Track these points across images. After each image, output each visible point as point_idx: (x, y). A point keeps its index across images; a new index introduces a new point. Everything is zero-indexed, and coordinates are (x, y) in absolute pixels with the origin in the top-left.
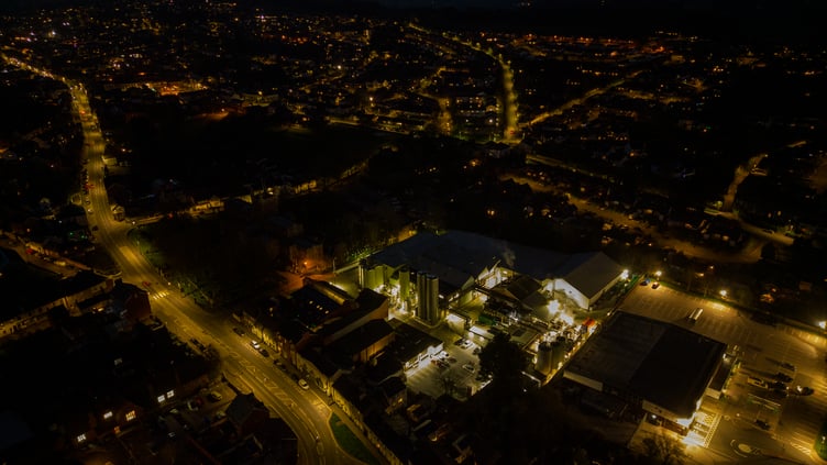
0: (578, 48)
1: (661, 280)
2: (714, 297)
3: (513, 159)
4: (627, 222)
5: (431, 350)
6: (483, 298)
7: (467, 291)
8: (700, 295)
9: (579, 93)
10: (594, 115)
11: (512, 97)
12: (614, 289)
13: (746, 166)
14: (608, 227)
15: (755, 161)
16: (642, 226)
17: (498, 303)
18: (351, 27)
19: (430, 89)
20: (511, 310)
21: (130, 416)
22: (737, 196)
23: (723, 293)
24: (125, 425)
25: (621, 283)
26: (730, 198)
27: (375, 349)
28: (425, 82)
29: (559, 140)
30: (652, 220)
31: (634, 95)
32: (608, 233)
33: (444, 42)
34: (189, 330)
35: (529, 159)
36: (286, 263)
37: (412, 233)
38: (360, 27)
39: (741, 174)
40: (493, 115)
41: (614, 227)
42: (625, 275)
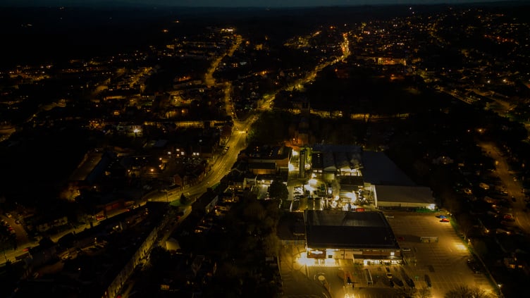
7: (331, 172)
24: (180, 155)
42: (431, 207)
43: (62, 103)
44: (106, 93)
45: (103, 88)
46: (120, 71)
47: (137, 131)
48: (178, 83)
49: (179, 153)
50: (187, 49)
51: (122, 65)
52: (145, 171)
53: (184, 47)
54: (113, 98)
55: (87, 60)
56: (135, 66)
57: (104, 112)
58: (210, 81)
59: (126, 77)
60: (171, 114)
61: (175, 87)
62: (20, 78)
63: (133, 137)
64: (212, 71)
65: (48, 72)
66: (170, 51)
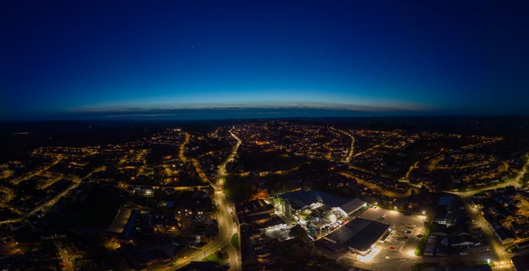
0: (375, 134)
1: (378, 205)
2: (393, 209)
3: (345, 168)
4: (373, 186)
5: (281, 225)
6: (310, 212)
7: (305, 209)
8: (389, 209)
9: (371, 146)
10: (374, 153)
11: (352, 148)
12: (360, 210)
13: (414, 166)
14: (366, 189)
15: (416, 164)
16: (378, 188)
17: (314, 214)
18: (314, 128)
19: (328, 146)
20: (318, 216)
21: (190, 213)
22: (409, 175)
23: (395, 208)
24: (188, 214)
25: (364, 207)
26: (407, 176)
27: (262, 221)
28: (328, 144)
29: (361, 161)
30: (381, 185)
31: (387, 146)
32: (365, 191)
33: (338, 132)
34: (219, 202)
35: (350, 167)
36: (256, 192)
37: (300, 189)
38: (316, 129)
39: (412, 168)
40: (344, 154)
41: (368, 189)
42: (365, 205)
43: (104, 169)
44: (125, 164)
45: (123, 161)
46: (131, 151)
47: (148, 192)
48: (165, 160)
49: (188, 213)
50: (163, 139)
51: (132, 148)
52: (168, 229)
53: (161, 139)
54: (129, 167)
55: (115, 145)
56: (139, 148)
57: (125, 177)
58: (184, 159)
59: (135, 155)
60: (168, 180)
61: (164, 162)
62: (86, 152)
63: (146, 197)
64: (182, 152)
65: (98, 150)
66: (154, 141)
